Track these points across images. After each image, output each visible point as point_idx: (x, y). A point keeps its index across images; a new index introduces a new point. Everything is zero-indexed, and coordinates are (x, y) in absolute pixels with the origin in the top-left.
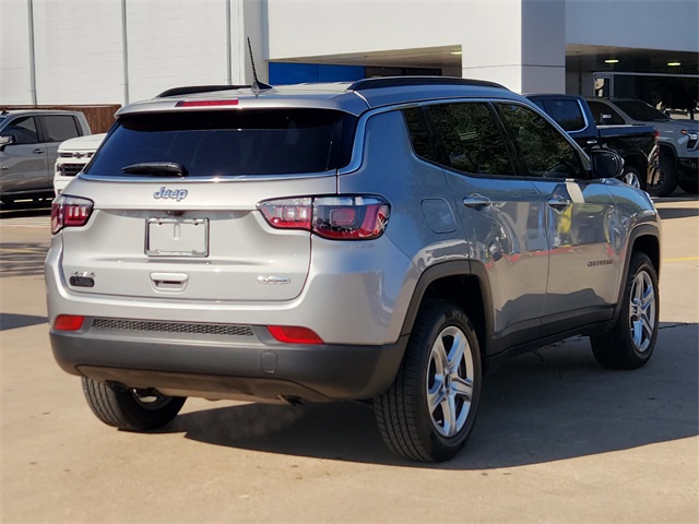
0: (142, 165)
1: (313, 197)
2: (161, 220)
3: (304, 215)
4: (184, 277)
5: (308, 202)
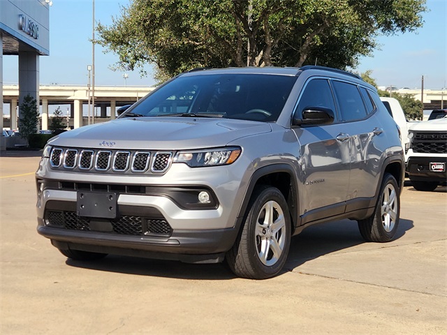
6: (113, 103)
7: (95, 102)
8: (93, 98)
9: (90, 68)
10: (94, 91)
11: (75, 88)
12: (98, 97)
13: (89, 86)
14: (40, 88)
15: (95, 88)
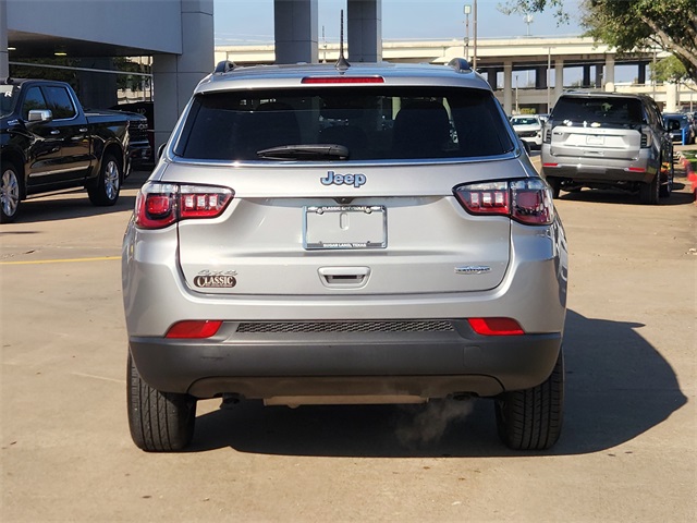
0: (289, 148)
1: (509, 181)
2: (324, 209)
3: (500, 199)
4: (363, 271)
5: (504, 186)
6: (508, 66)
7: (478, 65)
8: (475, 59)
9: (467, 10)
10: (476, 47)
11: (445, 43)
12: (481, 58)
13: (467, 40)
14: (384, 45)
15: (478, 43)
